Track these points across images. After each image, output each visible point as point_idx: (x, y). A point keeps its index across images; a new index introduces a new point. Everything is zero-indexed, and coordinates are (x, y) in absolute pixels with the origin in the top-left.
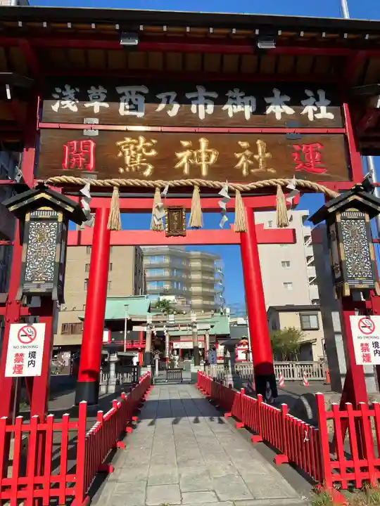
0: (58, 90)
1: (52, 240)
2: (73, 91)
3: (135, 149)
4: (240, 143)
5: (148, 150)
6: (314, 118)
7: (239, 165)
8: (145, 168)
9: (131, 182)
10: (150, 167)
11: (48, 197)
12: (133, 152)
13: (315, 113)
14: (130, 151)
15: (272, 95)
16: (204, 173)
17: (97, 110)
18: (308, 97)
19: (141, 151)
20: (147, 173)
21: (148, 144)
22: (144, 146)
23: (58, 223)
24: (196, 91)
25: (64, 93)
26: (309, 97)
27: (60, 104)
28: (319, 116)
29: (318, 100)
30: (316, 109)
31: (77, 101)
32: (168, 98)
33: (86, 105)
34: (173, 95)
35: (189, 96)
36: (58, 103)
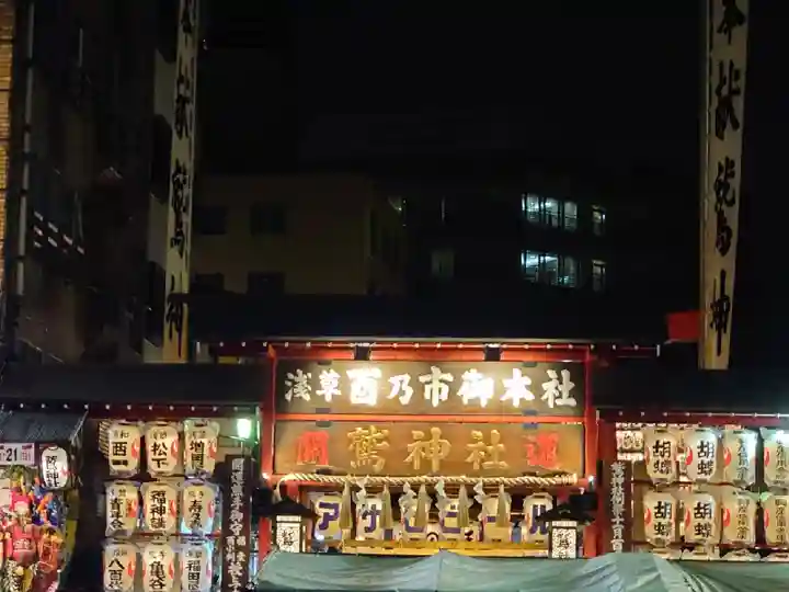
0: (291, 376)
2: (305, 377)
4: (474, 432)
5: (379, 441)
6: (555, 404)
7: (470, 458)
8: (374, 462)
10: (381, 460)
13: (555, 398)
15: (511, 376)
16: (435, 466)
17: (328, 398)
20: (378, 467)
24: (430, 373)
25: (297, 379)
26: (551, 380)
27: (293, 391)
28: (559, 402)
29: (561, 383)
30: (557, 394)
31: (310, 388)
32: (402, 382)
33: (319, 392)
34: (407, 378)
35: (423, 379)
36: (290, 391)
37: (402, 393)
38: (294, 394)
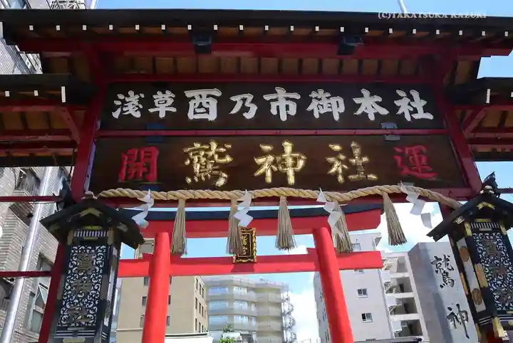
0: (121, 97)
1: (97, 268)
2: (137, 97)
3: (205, 156)
4: (331, 146)
5: (221, 155)
6: (412, 118)
7: (333, 170)
8: (217, 177)
9: (199, 194)
10: (225, 175)
11: (97, 213)
12: (203, 160)
13: (411, 113)
14: (199, 158)
15: (362, 96)
17: (162, 115)
18: (401, 98)
19: (212, 157)
20: (221, 182)
21: (222, 150)
22: (216, 153)
23: (107, 246)
24: (275, 92)
25: (127, 100)
27: (122, 110)
28: (416, 116)
29: (412, 100)
30: (412, 109)
31: (141, 106)
32: (244, 100)
33: (151, 110)
34: (250, 97)
35: (267, 97)
36: (119, 110)
37: (245, 109)
38: (122, 112)
